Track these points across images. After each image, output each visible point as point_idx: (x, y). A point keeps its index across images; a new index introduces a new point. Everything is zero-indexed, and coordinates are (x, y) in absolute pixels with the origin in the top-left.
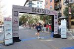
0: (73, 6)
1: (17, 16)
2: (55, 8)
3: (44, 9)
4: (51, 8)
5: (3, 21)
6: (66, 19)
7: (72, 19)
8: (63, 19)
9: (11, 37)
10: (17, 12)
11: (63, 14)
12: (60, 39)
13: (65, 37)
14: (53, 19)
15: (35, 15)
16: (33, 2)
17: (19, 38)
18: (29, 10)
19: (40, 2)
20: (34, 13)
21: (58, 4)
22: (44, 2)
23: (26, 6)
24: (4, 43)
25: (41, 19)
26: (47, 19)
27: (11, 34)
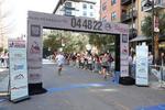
0: (162, 13)
1: (39, 36)
2: (122, 17)
3: (97, 19)
4: (113, 18)
5: (6, 47)
6: (148, 42)
7: (160, 41)
8: (140, 42)
9: (25, 82)
10: (39, 27)
11: (140, 32)
12: (133, 87)
13: (146, 82)
14: (118, 44)
15: (77, 34)
16: (74, 5)
17: (43, 86)
18: (65, 21)
19: (88, 5)
20: (77, 28)
21: (129, 10)
22: (98, 4)
23: (59, 13)
24: (9, 96)
25: (91, 42)
26: (105, 44)
27: (25, 75)
